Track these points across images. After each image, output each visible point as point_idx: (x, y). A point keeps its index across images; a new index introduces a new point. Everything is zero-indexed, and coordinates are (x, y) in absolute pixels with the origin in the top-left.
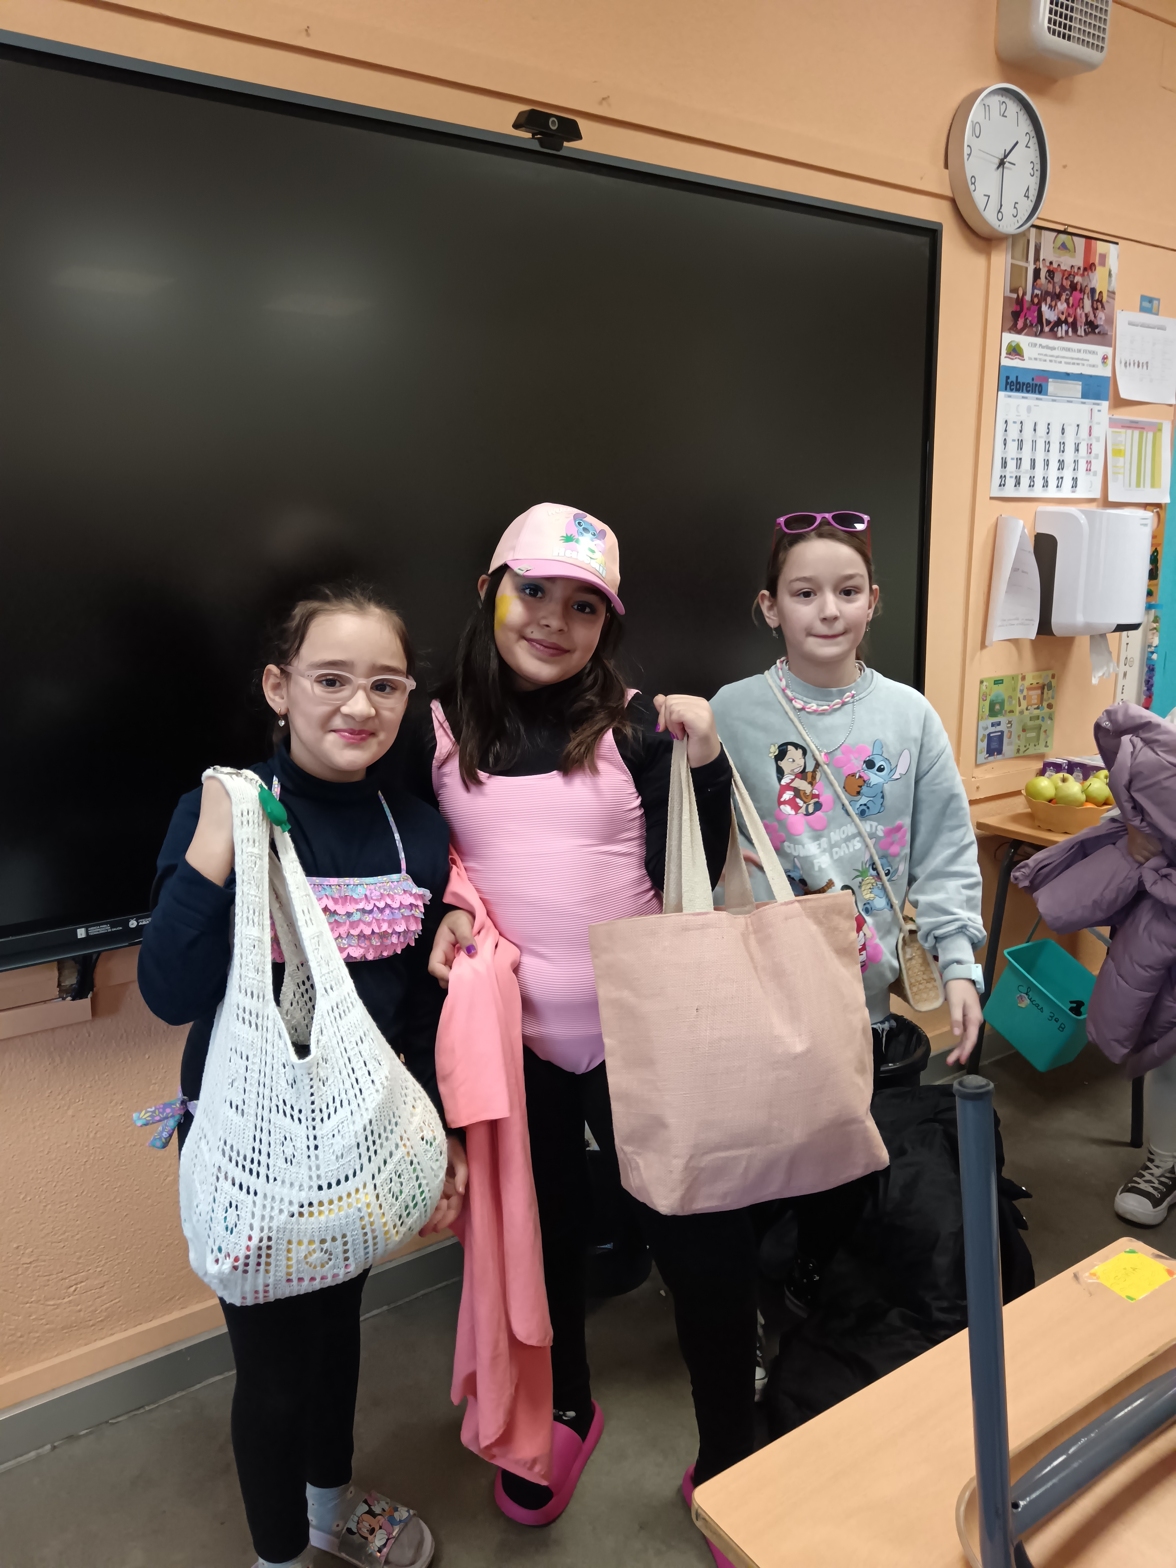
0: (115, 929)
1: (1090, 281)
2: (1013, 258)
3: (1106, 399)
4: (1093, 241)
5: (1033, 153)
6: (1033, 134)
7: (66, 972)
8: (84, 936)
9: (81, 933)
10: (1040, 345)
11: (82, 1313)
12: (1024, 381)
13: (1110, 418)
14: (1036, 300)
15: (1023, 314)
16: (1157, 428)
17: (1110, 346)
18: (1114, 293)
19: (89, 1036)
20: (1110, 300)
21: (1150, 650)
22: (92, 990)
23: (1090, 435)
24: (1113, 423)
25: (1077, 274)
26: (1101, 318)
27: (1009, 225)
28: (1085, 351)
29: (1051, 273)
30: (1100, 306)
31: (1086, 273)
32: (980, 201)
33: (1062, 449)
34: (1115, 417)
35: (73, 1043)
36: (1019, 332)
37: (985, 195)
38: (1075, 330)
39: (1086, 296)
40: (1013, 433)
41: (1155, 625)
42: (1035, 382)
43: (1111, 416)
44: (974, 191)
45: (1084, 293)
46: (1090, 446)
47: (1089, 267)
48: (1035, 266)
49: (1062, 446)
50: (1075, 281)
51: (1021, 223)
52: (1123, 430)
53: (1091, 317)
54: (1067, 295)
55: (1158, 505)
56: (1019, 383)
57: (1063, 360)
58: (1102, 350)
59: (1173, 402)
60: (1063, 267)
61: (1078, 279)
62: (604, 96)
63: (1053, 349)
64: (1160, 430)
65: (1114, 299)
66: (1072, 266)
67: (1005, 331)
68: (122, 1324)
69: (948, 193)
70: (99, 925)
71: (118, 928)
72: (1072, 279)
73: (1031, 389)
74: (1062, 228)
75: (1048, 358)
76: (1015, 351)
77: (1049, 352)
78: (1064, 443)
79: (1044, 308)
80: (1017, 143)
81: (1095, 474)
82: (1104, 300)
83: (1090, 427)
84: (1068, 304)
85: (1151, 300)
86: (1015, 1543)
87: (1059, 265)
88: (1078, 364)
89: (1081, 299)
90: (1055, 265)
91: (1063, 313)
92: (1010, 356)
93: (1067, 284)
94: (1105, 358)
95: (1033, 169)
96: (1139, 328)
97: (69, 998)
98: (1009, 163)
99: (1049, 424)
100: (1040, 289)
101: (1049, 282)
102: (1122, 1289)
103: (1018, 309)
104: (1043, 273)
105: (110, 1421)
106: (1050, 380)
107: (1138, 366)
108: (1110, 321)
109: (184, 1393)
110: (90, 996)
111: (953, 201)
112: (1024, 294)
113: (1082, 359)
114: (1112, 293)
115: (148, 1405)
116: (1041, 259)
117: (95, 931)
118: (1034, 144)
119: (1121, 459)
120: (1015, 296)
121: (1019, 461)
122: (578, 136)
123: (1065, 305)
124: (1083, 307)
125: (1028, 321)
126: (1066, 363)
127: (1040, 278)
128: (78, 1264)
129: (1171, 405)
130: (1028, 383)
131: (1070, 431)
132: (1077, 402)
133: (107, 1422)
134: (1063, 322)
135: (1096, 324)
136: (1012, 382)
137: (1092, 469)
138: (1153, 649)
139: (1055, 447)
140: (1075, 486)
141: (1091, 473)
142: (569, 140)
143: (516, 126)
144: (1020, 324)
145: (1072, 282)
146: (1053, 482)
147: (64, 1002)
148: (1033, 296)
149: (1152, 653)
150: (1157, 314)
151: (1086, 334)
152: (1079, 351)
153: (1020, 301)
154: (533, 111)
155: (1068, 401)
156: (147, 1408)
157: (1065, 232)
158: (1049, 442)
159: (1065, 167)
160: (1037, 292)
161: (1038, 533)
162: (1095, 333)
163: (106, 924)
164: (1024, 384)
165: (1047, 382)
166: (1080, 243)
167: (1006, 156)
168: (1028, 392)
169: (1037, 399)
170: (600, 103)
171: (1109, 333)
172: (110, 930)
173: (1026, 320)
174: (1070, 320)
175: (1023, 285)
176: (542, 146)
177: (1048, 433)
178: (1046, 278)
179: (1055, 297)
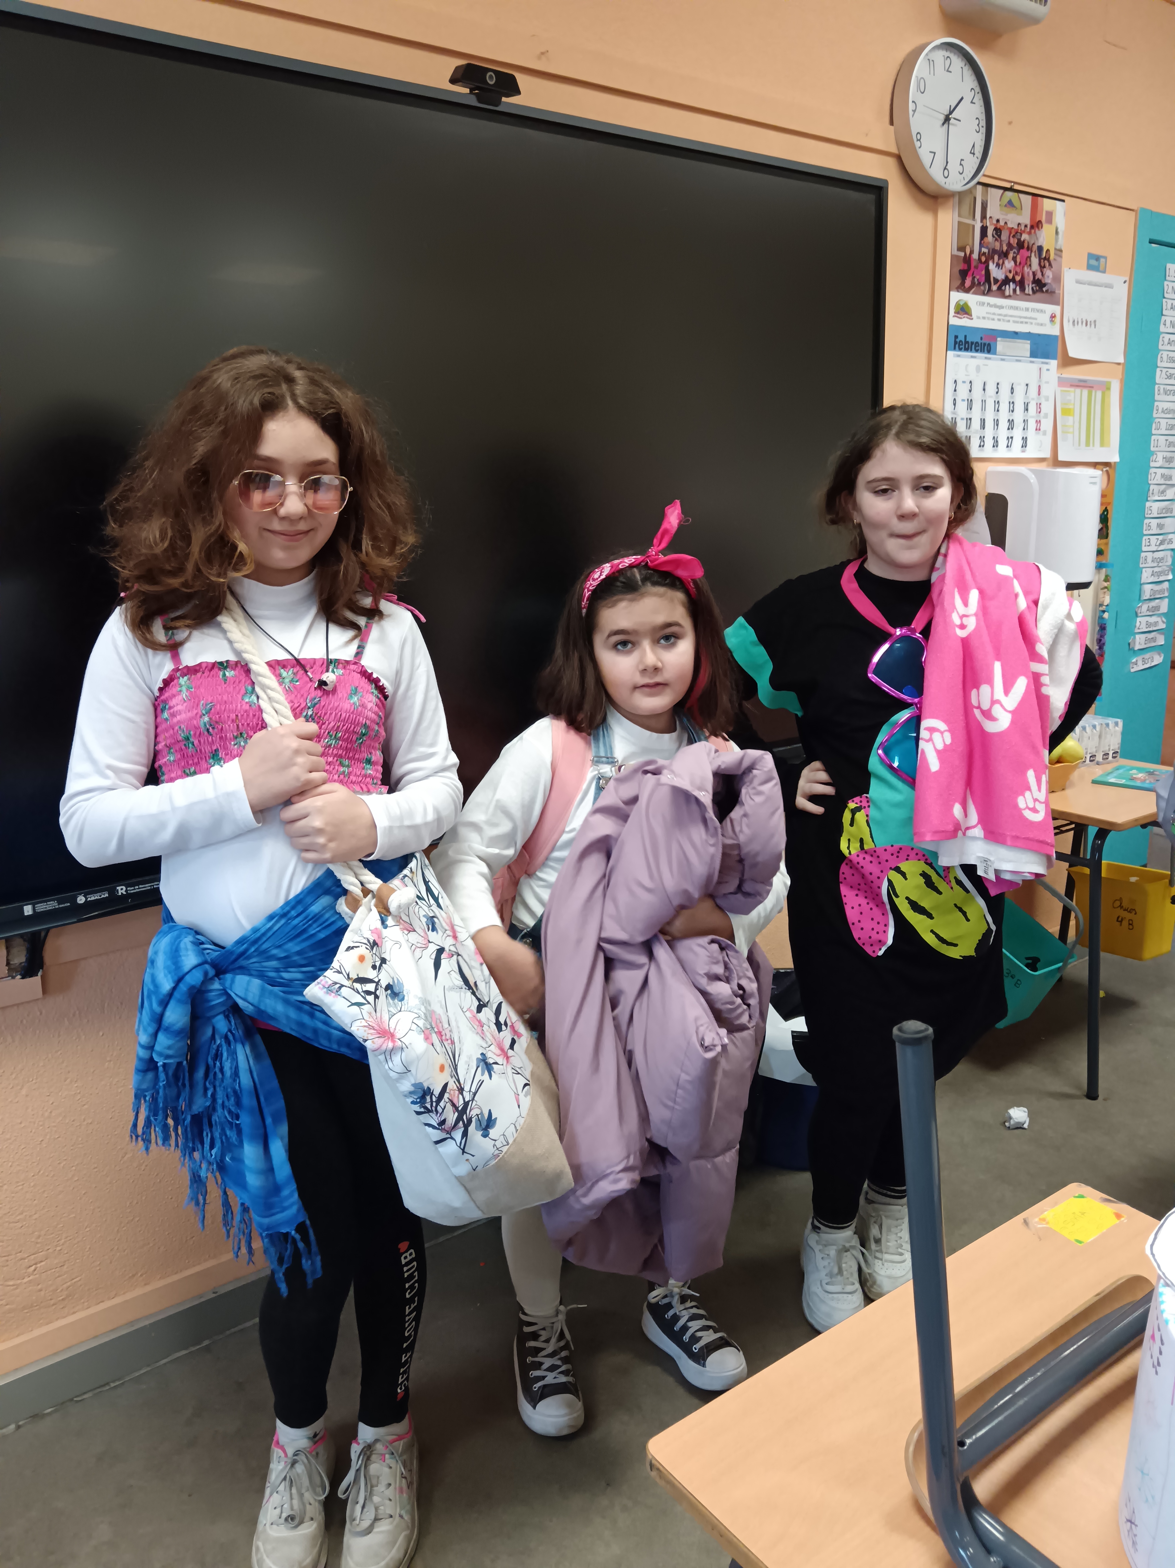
0: (63, 906)
1: (1037, 239)
2: (959, 215)
3: (1054, 358)
4: (1039, 198)
5: (978, 109)
6: (978, 89)
7: (14, 951)
8: (30, 913)
9: (28, 910)
10: (988, 304)
11: (42, 1293)
12: (972, 340)
13: (1059, 377)
14: (983, 259)
15: (970, 273)
16: (1105, 387)
17: (1056, 303)
18: (1061, 251)
19: (41, 1013)
20: (1058, 258)
21: (1101, 609)
22: (42, 969)
23: (1039, 394)
24: (1062, 382)
25: (1024, 232)
26: (1048, 277)
27: (955, 182)
28: (1033, 310)
29: (998, 231)
30: (1047, 264)
31: (1033, 231)
32: (926, 158)
33: (1011, 408)
34: (1063, 376)
35: (25, 1022)
36: (967, 291)
37: (930, 152)
38: (1023, 289)
39: (1033, 254)
40: (963, 392)
41: (1106, 584)
42: (983, 341)
43: (1060, 375)
44: (920, 147)
45: (1031, 252)
46: (1039, 405)
47: (1036, 225)
48: (982, 224)
49: (1012, 405)
50: (1022, 239)
51: (967, 180)
52: (1072, 389)
53: (1039, 275)
54: (1014, 253)
55: (1107, 464)
56: (968, 342)
57: (1011, 319)
58: (1050, 308)
59: (1121, 360)
60: (1010, 225)
61: (1025, 237)
62: (543, 51)
63: (1001, 307)
64: (1109, 389)
65: (1061, 257)
66: (1019, 224)
67: (953, 290)
68: (83, 1303)
69: (894, 150)
70: (46, 901)
71: (66, 905)
72: (1019, 237)
73: (979, 348)
74: (1008, 185)
75: (996, 317)
76: (963, 310)
77: (997, 311)
78: (1013, 403)
79: (992, 266)
80: (962, 98)
81: (1045, 433)
82: (1052, 258)
83: (1039, 386)
84: (1015, 262)
85: (1097, 258)
86: (961, 1480)
87: (1006, 223)
88: (1026, 323)
89: (1028, 257)
90: (1002, 223)
91: (1010, 272)
92: (958, 315)
93: (1014, 242)
94: (1053, 317)
95: (978, 125)
96: (1086, 286)
97: (19, 977)
98: (955, 119)
99: (998, 384)
100: (987, 248)
101: (996, 240)
102: (1070, 1233)
103: (966, 268)
104: (990, 231)
105: (75, 1399)
106: (999, 339)
107: (1086, 325)
108: (1058, 279)
109: (149, 1369)
110: (40, 974)
111: (899, 158)
112: (972, 252)
113: (1030, 318)
114: (1059, 251)
115: (114, 1381)
116: (988, 217)
117: (41, 907)
118: (979, 99)
119: (1071, 418)
120: (962, 254)
121: (969, 421)
122: (516, 91)
123: (1012, 263)
124: (1030, 265)
125: (976, 280)
126: (1014, 322)
127: (987, 236)
128: (37, 1243)
129: (1119, 364)
130: (977, 343)
131: (1020, 390)
132: (1026, 362)
133: (72, 1400)
134: (1010, 281)
135: (1043, 282)
136: (961, 341)
137: (1042, 429)
138: (1104, 608)
139: (1004, 407)
140: (1024, 446)
141: (1041, 432)
142: (508, 95)
143: (453, 81)
144: (968, 283)
145: (1019, 240)
146: (1003, 442)
147: (13, 981)
148: (981, 254)
149: (1104, 612)
150: (1104, 272)
151: (1034, 292)
152: (1027, 309)
153: (967, 260)
154: (469, 65)
155: (1017, 361)
156: (112, 1385)
157: (1011, 189)
158: (998, 402)
159: (1010, 123)
160: (984, 250)
161: (989, 494)
162: (1043, 291)
163: (53, 900)
164: (972, 343)
165: (996, 341)
166: (1027, 200)
167: (951, 112)
168: (977, 351)
169: (986, 358)
170: (539, 58)
171: (1057, 292)
172: (57, 907)
173: (974, 278)
174: (1018, 278)
175: (971, 243)
176: (480, 101)
177: (997, 393)
178: (993, 236)
179: (1003, 256)
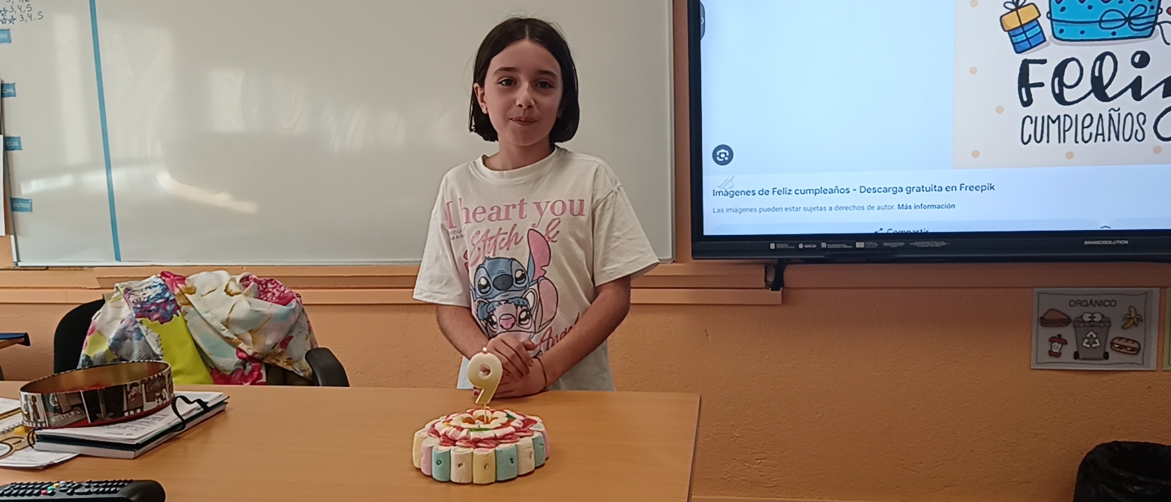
0: (791, 247)
7: (769, 273)
8: (774, 248)
9: (772, 246)
11: (762, 478)
19: (780, 314)
22: (782, 287)
97: (770, 289)
117: (779, 246)
128: (763, 447)
147: (767, 291)
